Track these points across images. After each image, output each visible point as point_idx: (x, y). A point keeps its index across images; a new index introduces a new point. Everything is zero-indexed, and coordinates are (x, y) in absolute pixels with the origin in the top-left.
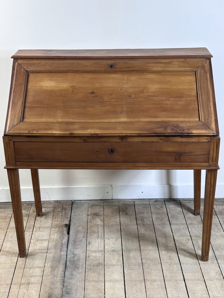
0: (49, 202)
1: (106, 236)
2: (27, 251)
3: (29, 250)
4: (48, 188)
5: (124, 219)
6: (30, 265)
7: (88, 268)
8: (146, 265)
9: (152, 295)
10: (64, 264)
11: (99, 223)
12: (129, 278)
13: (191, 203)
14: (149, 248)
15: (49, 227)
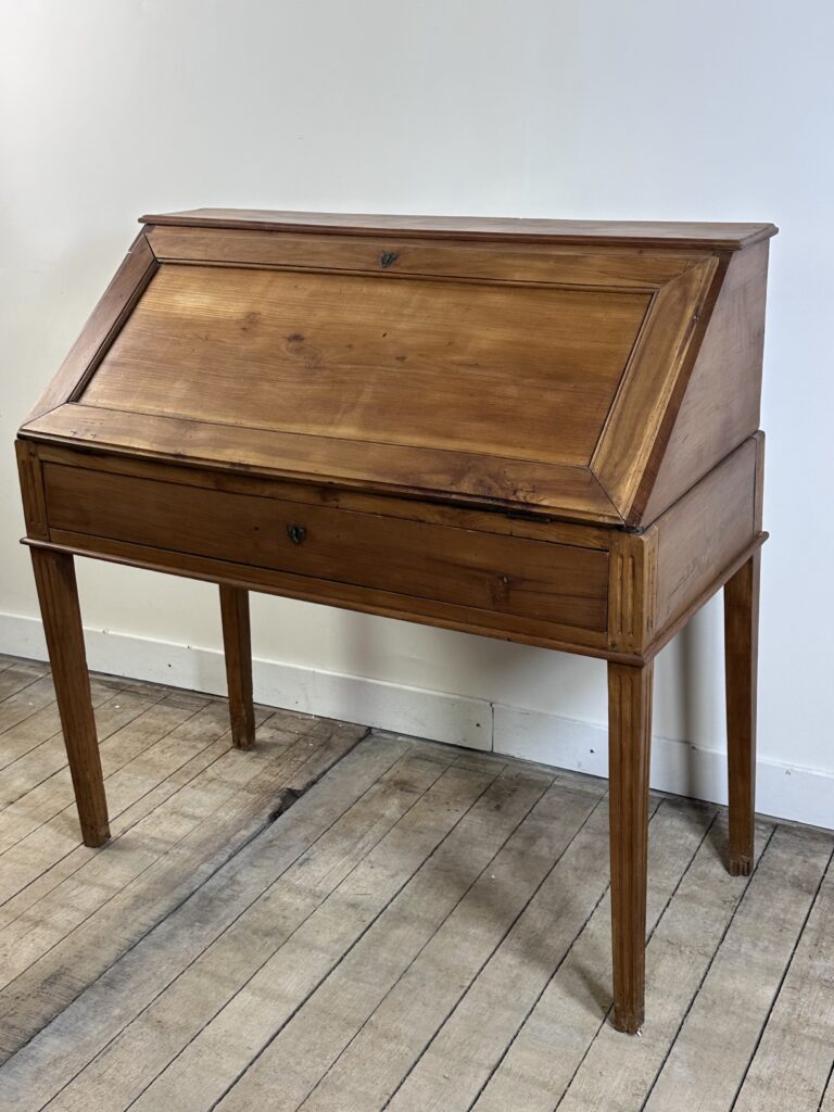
0: (303, 718)
1: (373, 855)
4: (306, 671)
5: (477, 820)
6: (91, 872)
7: (233, 933)
8: (413, 979)
9: (343, 1077)
10: (180, 899)
11: (387, 813)
12: (321, 1002)
14: (472, 931)
15: (239, 784)
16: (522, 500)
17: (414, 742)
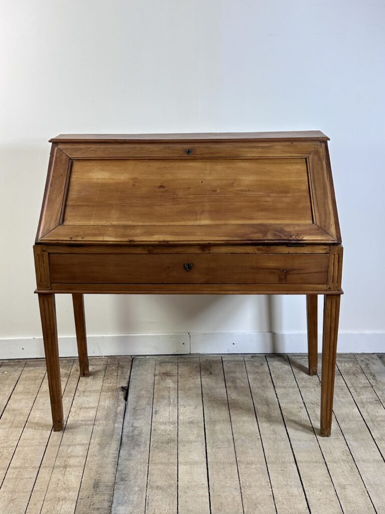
0: (100, 358)
1: (181, 402)
2: (65, 423)
3: (68, 421)
4: (98, 337)
5: (208, 380)
6: (68, 441)
7: (154, 446)
8: (239, 441)
9: (247, 482)
10: (119, 440)
11: (171, 386)
12: (213, 460)
13: (305, 360)
14: (244, 419)
15: (98, 391)
16: (295, 239)
17: (155, 357)
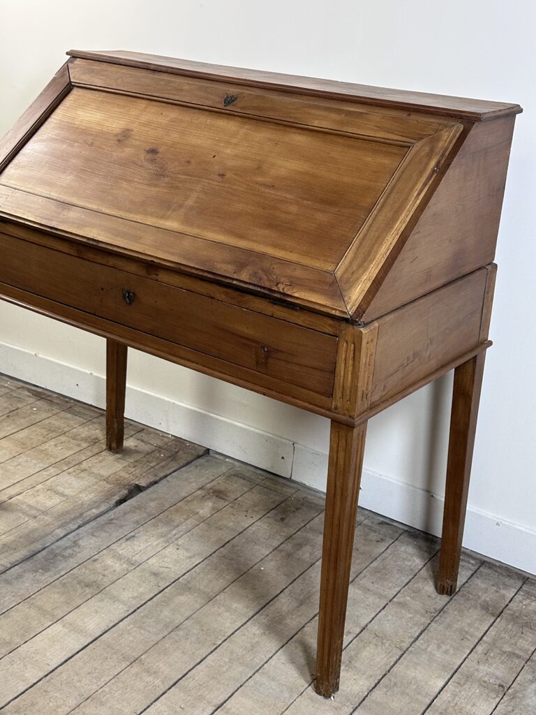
0: (163, 435)
1: (182, 540)
5: (264, 526)
7: (64, 581)
8: (181, 633)
9: (108, 696)
10: (35, 552)
11: (201, 512)
12: (110, 640)
14: (235, 605)
15: (102, 476)
16: (281, 290)
17: (237, 463)
